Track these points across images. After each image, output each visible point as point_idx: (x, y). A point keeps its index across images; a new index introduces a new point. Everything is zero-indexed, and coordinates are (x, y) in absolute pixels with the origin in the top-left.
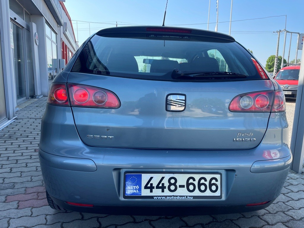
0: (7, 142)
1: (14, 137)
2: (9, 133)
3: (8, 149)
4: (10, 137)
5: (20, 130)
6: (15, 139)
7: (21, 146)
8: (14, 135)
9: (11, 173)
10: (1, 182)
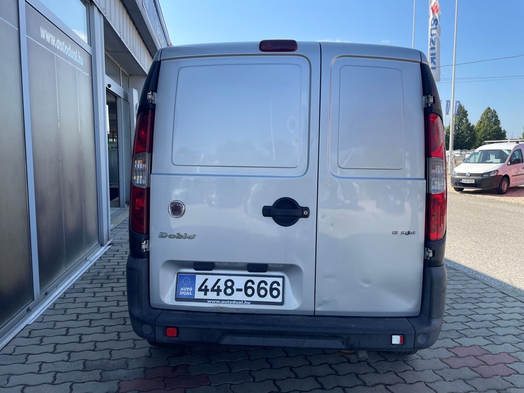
0: (105, 285)
1: (114, 277)
2: (105, 270)
3: (109, 299)
4: (108, 278)
5: (120, 264)
6: (116, 281)
8: (113, 274)
9: (120, 341)
10: (108, 356)
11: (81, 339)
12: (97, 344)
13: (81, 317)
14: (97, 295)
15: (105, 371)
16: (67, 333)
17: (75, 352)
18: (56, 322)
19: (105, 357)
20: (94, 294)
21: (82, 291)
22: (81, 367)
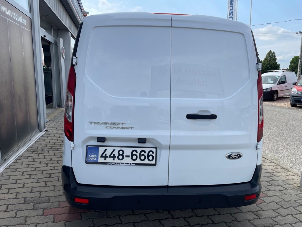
0: (40, 155)
1: (46, 150)
2: (41, 146)
3: (42, 163)
4: (43, 150)
5: (51, 142)
6: (47, 152)
7: (53, 159)
8: (46, 148)
9: (46, 187)
10: (39, 195)
11: (24, 186)
12: (33, 189)
13: (25, 173)
14: (35, 160)
15: (36, 203)
16: (16, 182)
17: (20, 193)
18: (10, 176)
19: (37, 196)
20: (34, 160)
21: (26, 158)
22: (23, 202)
